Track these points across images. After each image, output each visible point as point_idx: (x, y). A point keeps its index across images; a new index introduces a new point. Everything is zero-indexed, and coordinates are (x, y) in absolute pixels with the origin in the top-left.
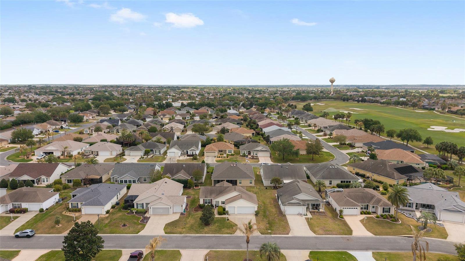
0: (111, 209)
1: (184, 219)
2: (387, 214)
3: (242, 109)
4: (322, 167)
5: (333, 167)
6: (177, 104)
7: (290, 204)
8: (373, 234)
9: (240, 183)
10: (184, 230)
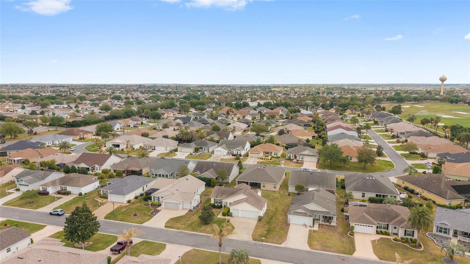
0: (134, 199)
1: (190, 216)
2: (409, 237)
3: (320, 109)
4: (359, 177)
5: (370, 178)
6: (255, 104)
7: (296, 213)
8: (379, 258)
9: (264, 187)
10: (183, 226)
